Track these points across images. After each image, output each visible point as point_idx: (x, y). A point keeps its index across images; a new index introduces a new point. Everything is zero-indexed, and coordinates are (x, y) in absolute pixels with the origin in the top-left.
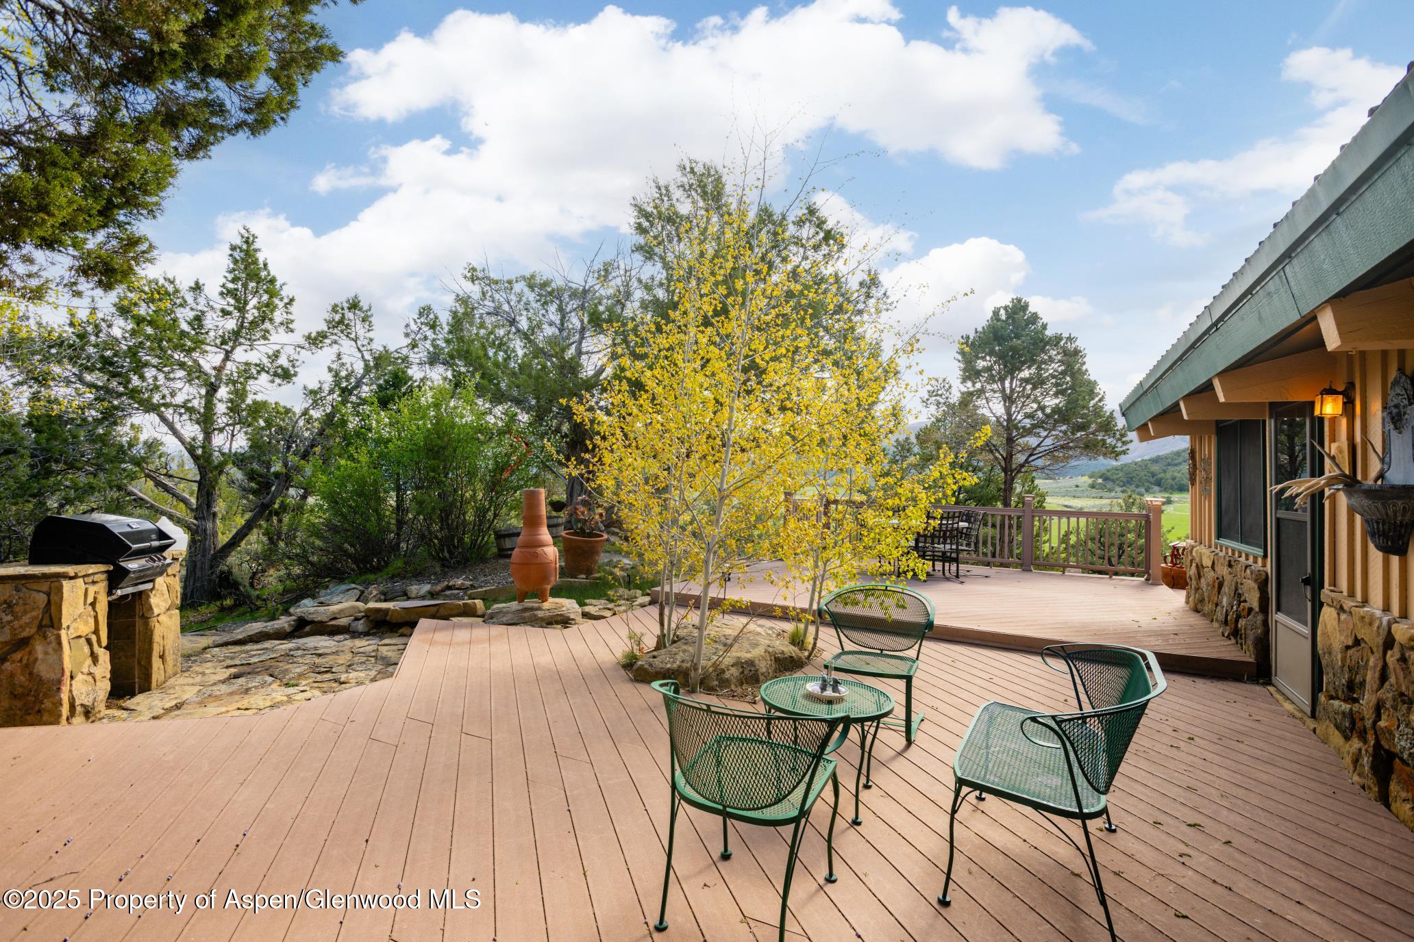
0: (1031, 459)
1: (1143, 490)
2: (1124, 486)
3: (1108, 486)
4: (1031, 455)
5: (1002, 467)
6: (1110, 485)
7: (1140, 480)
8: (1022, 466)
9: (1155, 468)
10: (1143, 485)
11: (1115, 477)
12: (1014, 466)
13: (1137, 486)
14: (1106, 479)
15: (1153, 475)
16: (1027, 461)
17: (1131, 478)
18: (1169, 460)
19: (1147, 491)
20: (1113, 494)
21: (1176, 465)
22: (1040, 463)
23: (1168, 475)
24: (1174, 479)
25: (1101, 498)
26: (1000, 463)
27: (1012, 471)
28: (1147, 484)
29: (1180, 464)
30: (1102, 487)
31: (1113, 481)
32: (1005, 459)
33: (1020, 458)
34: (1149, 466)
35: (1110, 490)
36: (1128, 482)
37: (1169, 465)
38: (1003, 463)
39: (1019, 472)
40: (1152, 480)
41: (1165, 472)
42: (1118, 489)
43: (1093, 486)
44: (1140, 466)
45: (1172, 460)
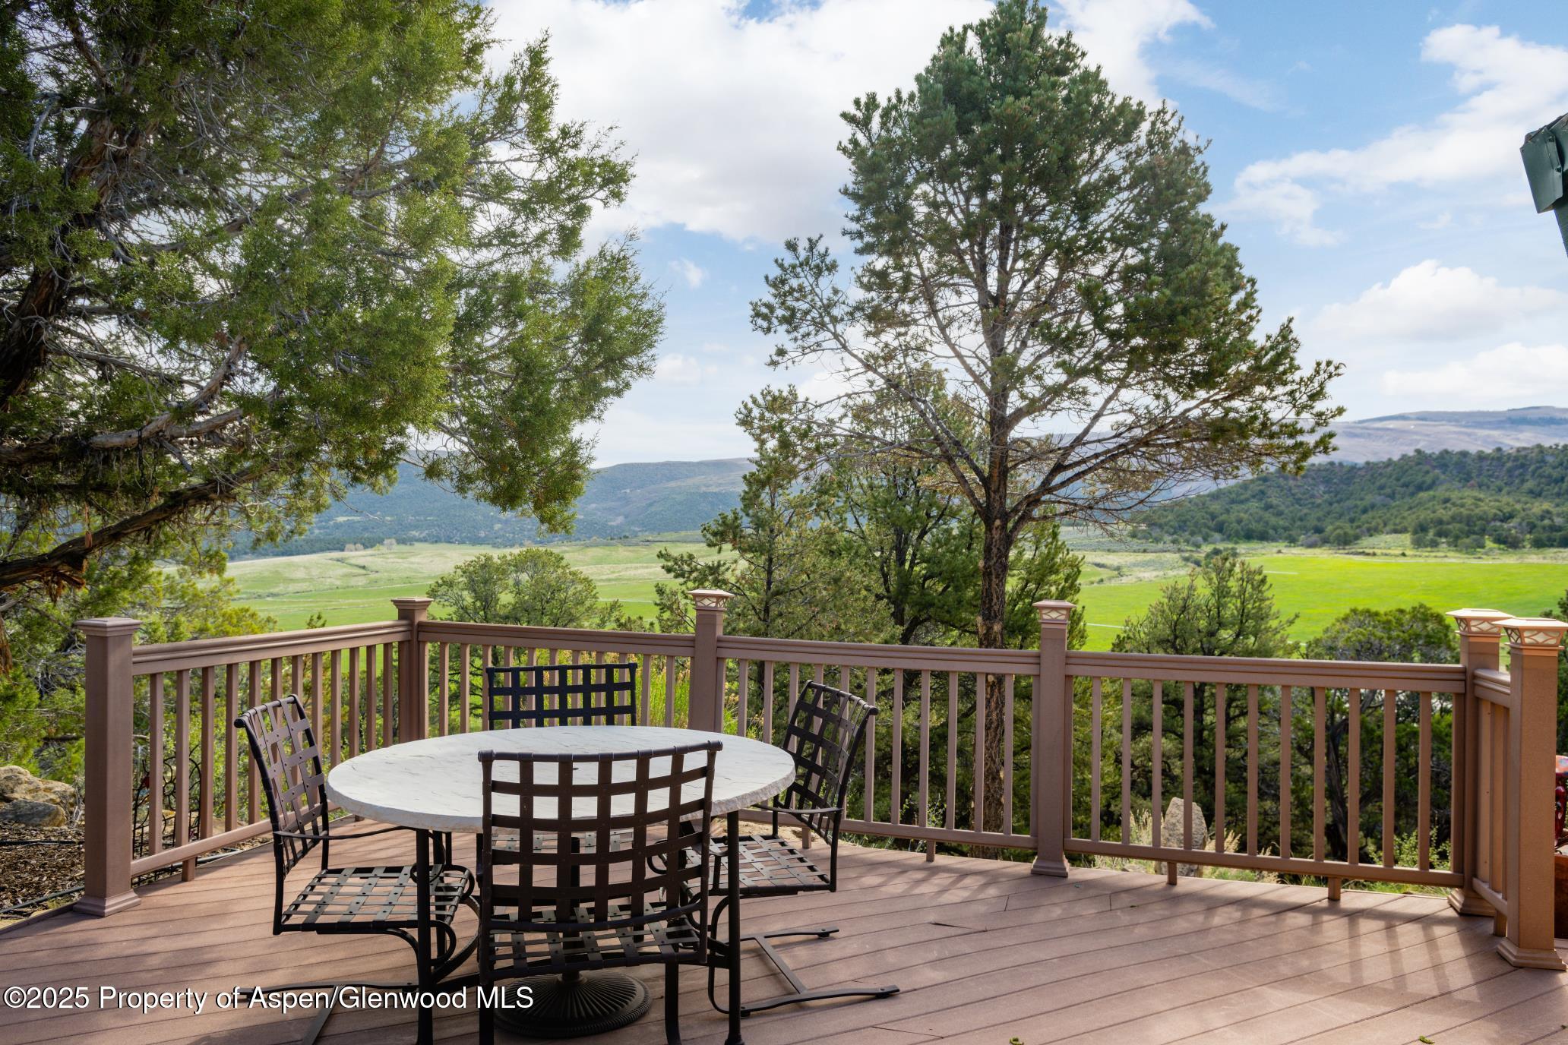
0: (1058, 479)
1: (1199, 539)
2: (1175, 533)
3: (1154, 535)
4: (1059, 468)
5: (975, 502)
6: (1157, 532)
7: (1196, 524)
8: (1033, 500)
9: (1215, 507)
10: (1200, 532)
11: (1163, 521)
12: (1009, 503)
13: (1193, 534)
14: (1152, 524)
15: (1213, 517)
16: (1046, 487)
17: (1185, 522)
18: (1233, 496)
19: (1205, 539)
20: (1160, 546)
21: (1242, 502)
22: (1079, 491)
23: (1233, 517)
24: (1239, 521)
25: (1145, 551)
26: (971, 494)
27: (1005, 517)
28: (1204, 530)
29: (1247, 500)
30: (1146, 536)
31: (1161, 526)
32: (986, 482)
33: (1027, 478)
34: (1208, 503)
35: (1157, 540)
36: (1180, 527)
37: (1233, 502)
38: (980, 494)
39: (1026, 517)
40: (1212, 524)
41: (1228, 511)
42: (1168, 538)
43: (1134, 535)
44: (1196, 504)
45: (1238, 494)
